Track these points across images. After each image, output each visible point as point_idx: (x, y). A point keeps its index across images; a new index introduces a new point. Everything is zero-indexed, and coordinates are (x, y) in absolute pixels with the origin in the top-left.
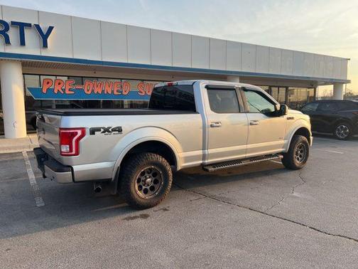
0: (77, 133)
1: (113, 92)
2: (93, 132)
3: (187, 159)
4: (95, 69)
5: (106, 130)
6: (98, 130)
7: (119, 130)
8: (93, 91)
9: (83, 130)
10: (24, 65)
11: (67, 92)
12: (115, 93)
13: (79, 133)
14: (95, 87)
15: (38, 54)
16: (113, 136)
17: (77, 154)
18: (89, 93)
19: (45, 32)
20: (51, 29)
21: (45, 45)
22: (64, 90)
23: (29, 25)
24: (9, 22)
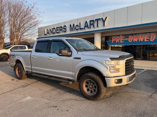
1: (144, 40)
3: (27, 68)
4: (134, 30)
6: (12, 55)
8: (133, 40)
10: (102, 33)
11: (121, 42)
12: (145, 40)
14: (134, 38)
18: (131, 41)
19: (104, 20)
20: (106, 18)
21: (104, 25)
22: (120, 41)
23: (100, 19)
24: (94, 20)
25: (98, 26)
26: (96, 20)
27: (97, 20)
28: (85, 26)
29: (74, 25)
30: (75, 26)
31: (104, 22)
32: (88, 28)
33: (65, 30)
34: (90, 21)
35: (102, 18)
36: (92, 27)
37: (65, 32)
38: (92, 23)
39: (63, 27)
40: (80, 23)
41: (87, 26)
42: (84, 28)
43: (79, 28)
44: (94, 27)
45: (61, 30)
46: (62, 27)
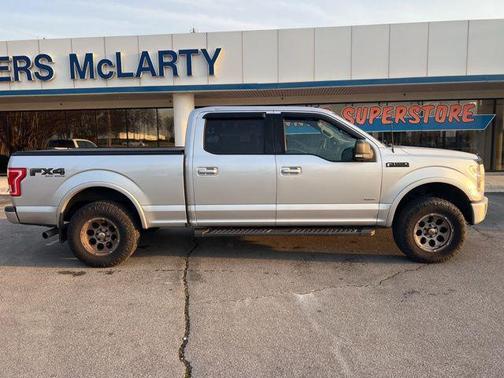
0: (17, 174)
2: (33, 172)
3: (158, 215)
5: (47, 172)
6: (39, 171)
7: (61, 172)
9: (24, 170)
10: (196, 97)
13: (20, 173)
15: (205, 83)
16: (55, 178)
17: (19, 195)
19: (211, 56)
20: (218, 51)
21: (211, 72)
23: (196, 51)
24: (176, 51)
25: (189, 73)
26: (181, 52)
27: (188, 54)
28: (141, 69)
29: (89, 57)
30: (96, 62)
31: (211, 62)
32: (154, 74)
33: (45, 74)
34: (159, 52)
35: (204, 51)
36: (168, 72)
37: (44, 79)
38: (166, 60)
39: (32, 60)
40: (118, 55)
41: (151, 69)
42: (135, 72)
43: (115, 70)
44: (175, 74)
45: (26, 70)
46: (26, 59)
